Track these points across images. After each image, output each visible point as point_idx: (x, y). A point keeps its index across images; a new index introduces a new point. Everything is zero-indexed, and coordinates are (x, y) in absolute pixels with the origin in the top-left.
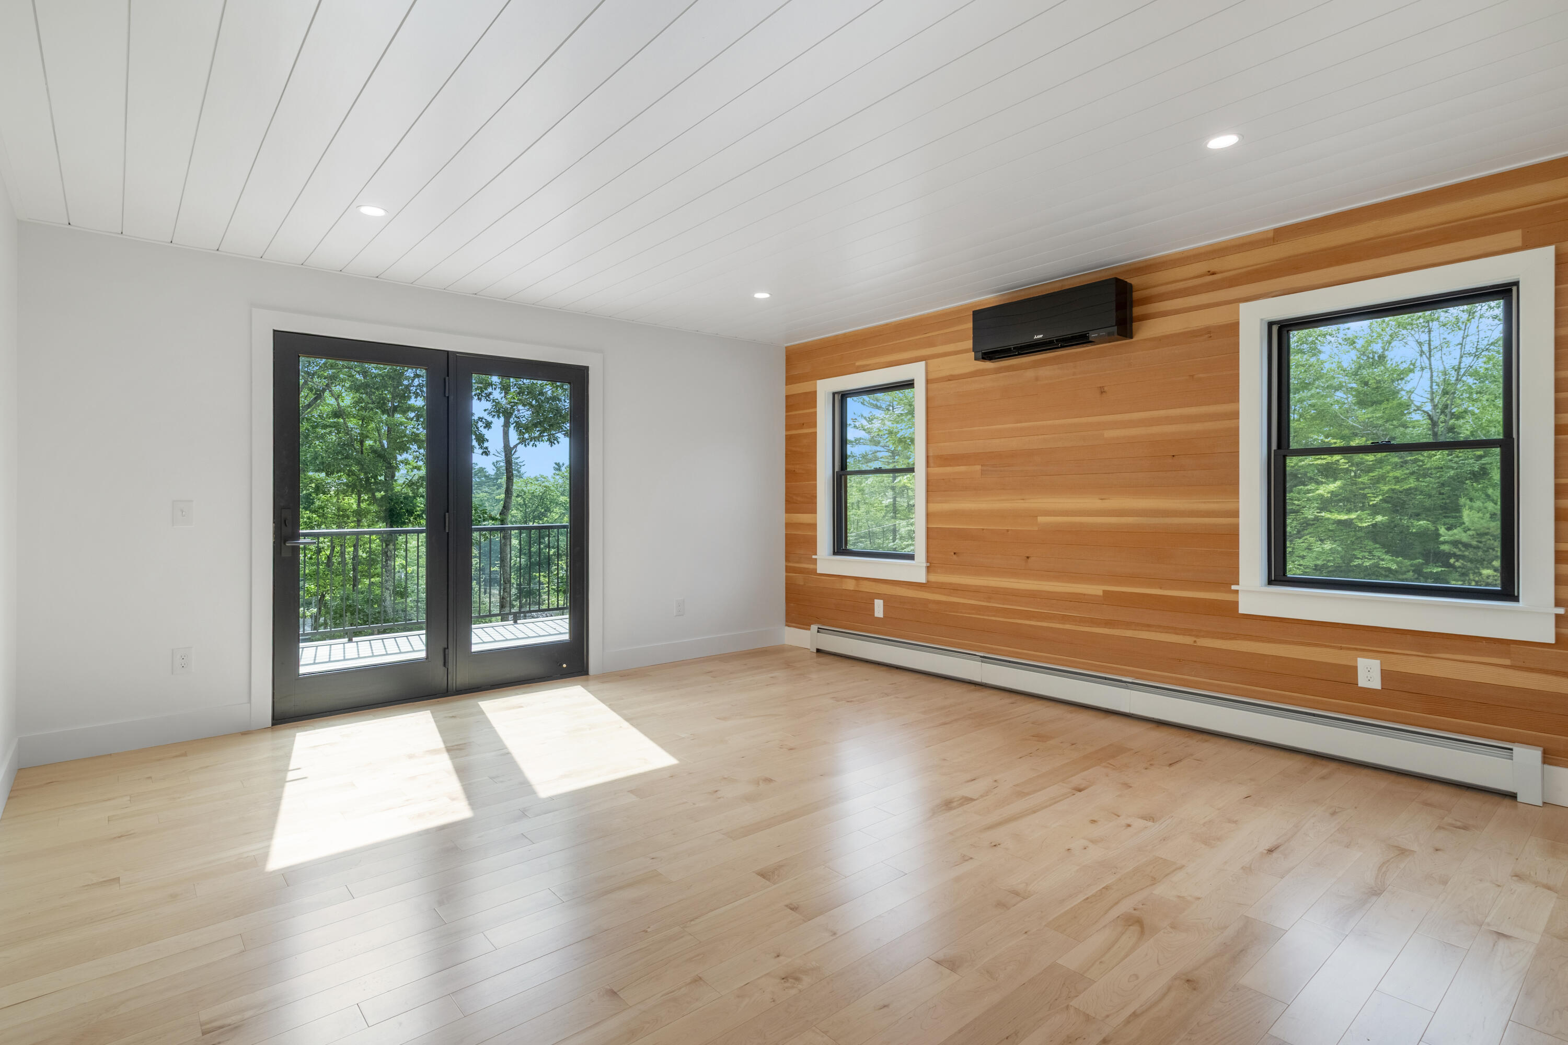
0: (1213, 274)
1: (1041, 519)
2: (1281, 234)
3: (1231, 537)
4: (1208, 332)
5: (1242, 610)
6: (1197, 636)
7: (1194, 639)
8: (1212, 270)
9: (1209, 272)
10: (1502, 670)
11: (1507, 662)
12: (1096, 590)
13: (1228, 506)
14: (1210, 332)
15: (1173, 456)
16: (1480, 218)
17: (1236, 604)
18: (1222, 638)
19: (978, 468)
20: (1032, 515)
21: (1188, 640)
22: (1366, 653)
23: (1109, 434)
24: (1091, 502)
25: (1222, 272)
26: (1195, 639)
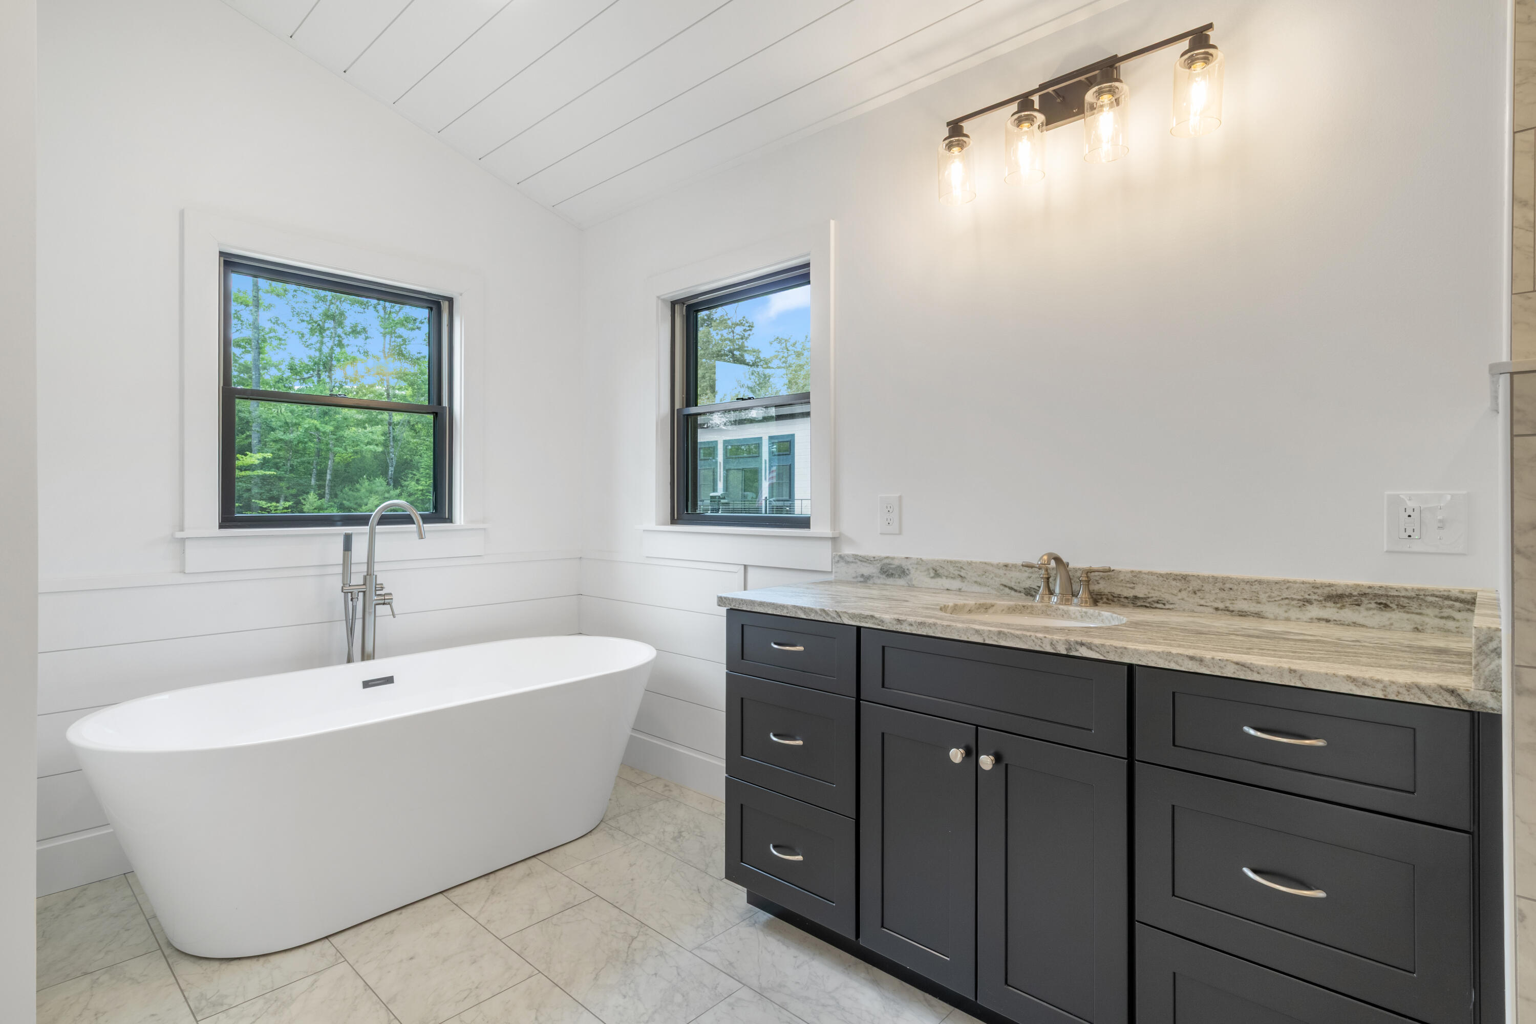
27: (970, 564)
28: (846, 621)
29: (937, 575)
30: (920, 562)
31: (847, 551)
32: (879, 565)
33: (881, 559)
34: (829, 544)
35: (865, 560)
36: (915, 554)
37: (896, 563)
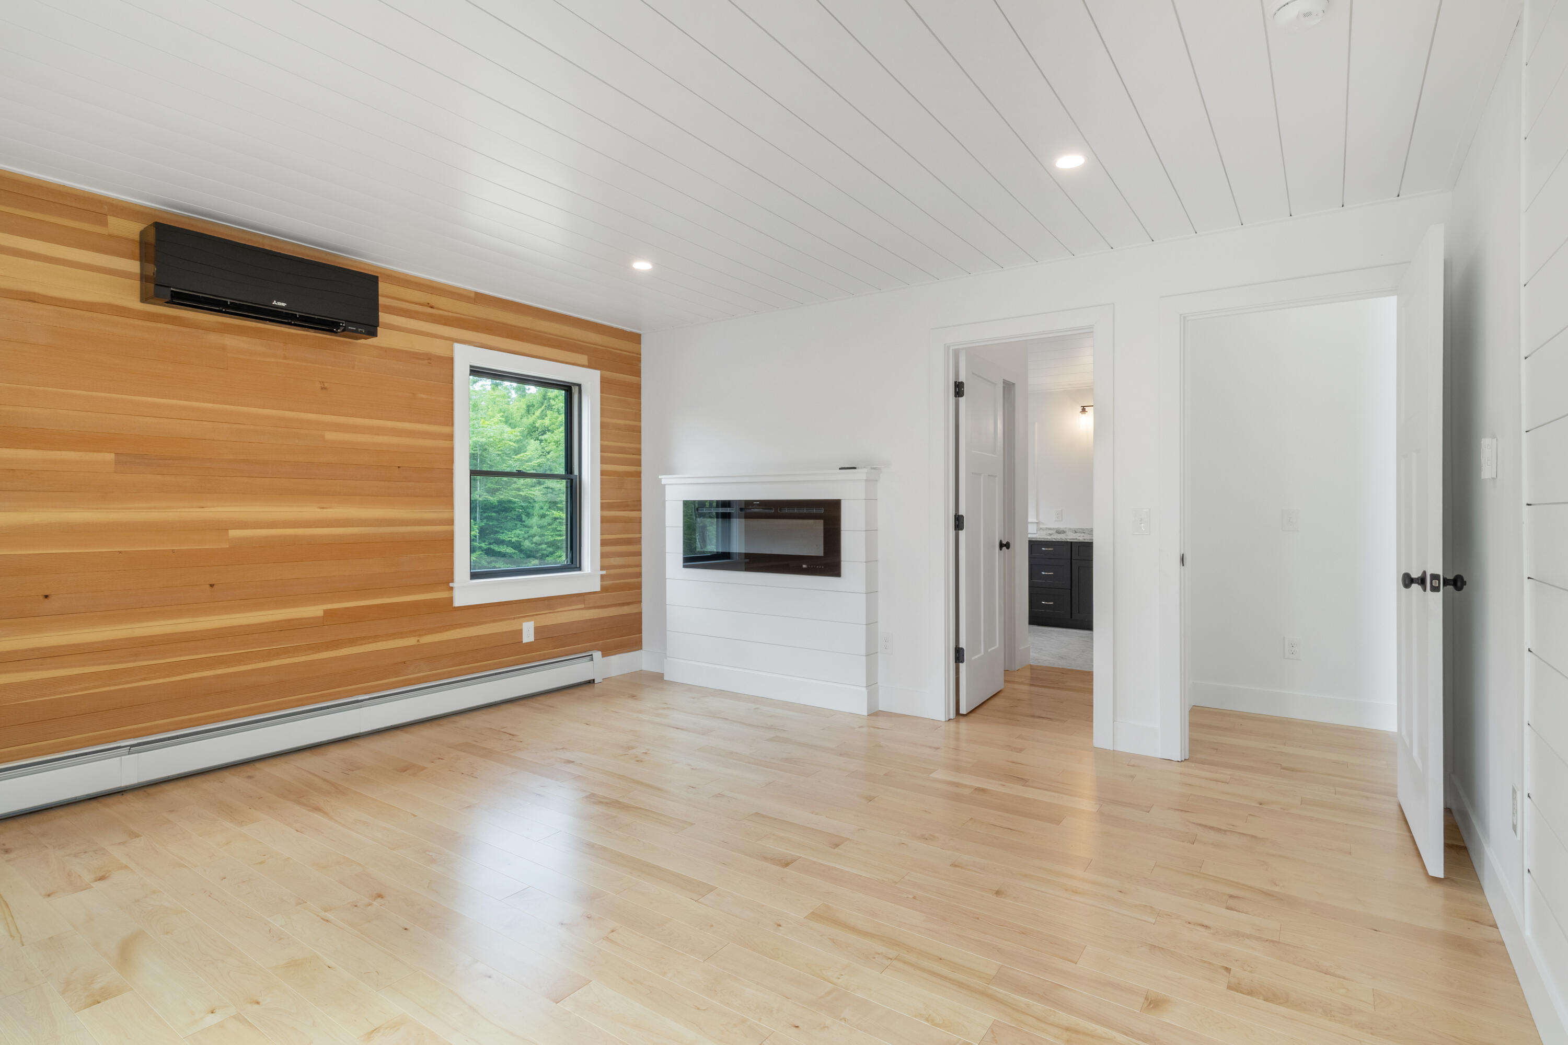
0: (432, 307)
1: (233, 533)
2: (480, 299)
3: (448, 542)
4: (429, 358)
5: (457, 603)
6: (420, 636)
7: (417, 638)
8: (432, 303)
9: (428, 304)
10: (581, 611)
11: (582, 606)
12: (315, 611)
13: (445, 515)
14: (429, 359)
15: (399, 467)
16: (575, 341)
17: (451, 599)
18: (441, 632)
19: (110, 457)
20: (221, 527)
21: (411, 641)
22: (526, 618)
23: (330, 436)
24: (310, 511)
25: (438, 309)
26: (419, 638)
27: (1087, 529)
28: (1069, 540)
29: (1076, 532)
30: (1070, 529)
31: (1042, 526)
32: (1055, 530)
33: (1056, 529)
34: (1036, 524)
35: (1050, 529)
36: (1068, 527)
37: (1062, 529)
